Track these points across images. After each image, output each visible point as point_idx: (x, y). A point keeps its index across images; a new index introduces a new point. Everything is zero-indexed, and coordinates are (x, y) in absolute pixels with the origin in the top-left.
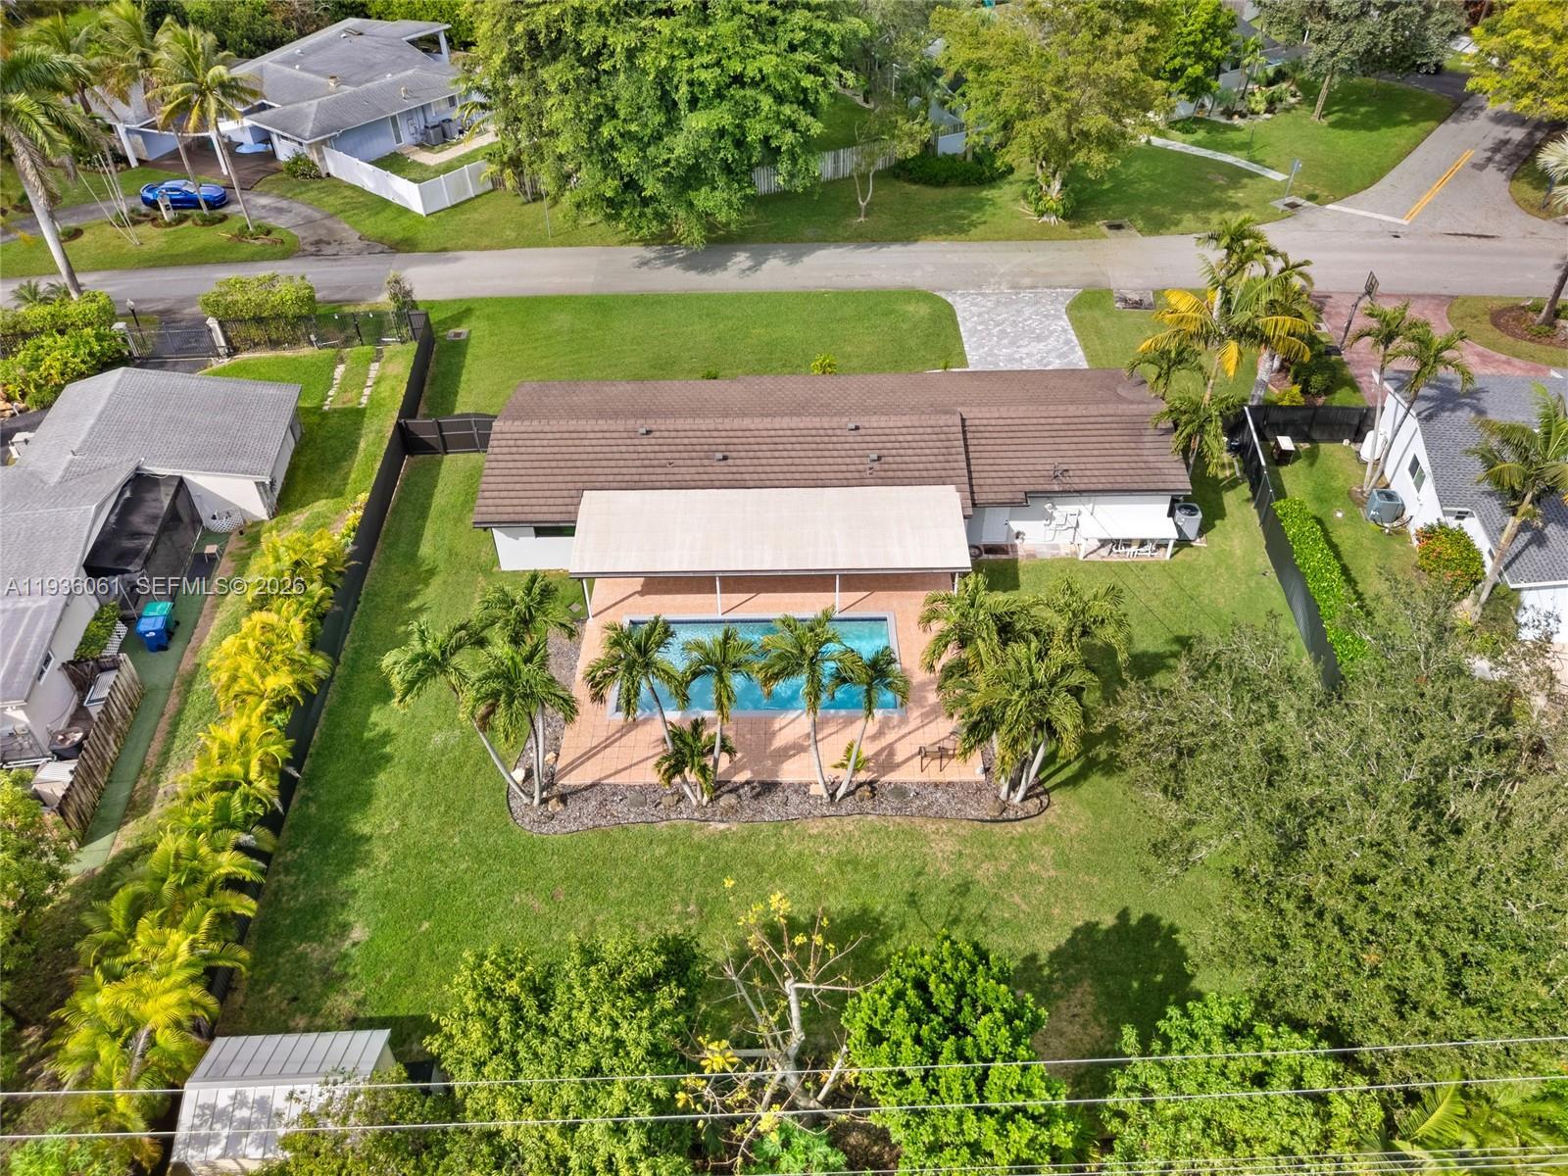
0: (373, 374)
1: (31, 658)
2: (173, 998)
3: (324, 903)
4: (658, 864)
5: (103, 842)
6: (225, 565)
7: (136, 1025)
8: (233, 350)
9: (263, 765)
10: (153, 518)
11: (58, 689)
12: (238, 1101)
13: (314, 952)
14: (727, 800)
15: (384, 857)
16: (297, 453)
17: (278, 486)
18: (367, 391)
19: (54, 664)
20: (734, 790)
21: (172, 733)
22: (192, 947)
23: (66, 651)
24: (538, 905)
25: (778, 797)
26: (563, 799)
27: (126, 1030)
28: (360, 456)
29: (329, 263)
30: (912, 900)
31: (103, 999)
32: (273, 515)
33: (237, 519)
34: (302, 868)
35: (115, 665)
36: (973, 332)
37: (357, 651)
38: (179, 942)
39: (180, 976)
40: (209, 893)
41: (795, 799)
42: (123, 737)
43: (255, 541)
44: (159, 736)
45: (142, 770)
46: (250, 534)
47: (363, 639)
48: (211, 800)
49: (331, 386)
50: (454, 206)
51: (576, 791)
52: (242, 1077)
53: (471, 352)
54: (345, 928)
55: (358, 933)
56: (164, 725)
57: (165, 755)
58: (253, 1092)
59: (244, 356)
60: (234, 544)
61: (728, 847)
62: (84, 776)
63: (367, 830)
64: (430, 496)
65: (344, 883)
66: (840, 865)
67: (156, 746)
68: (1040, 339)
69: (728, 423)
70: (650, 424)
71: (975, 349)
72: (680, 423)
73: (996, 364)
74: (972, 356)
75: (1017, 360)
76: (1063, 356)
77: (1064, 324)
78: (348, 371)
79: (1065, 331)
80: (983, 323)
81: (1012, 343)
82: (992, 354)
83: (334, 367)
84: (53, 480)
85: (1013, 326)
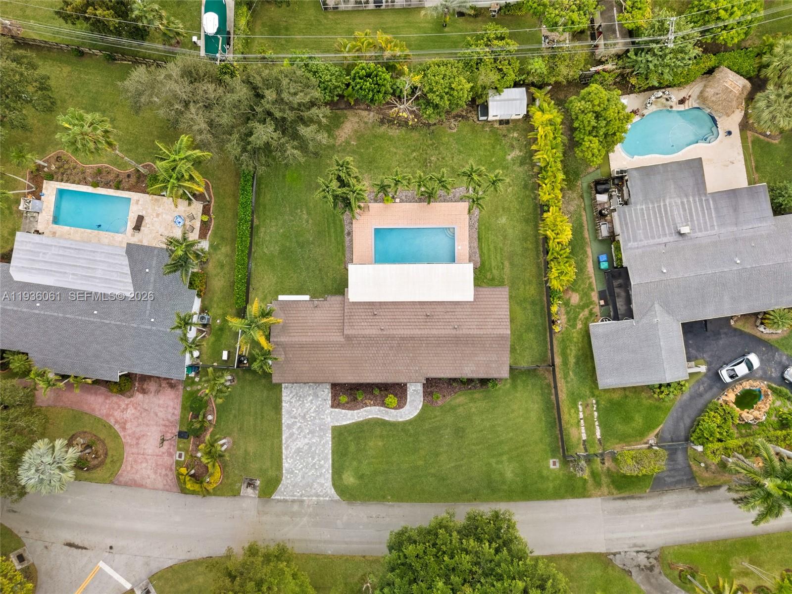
0: (583, 430)
18: (581, 415)
32: (588, 327)
49: (599, 417)
68: (299, 450)
69: (426, 332)
70: (454, 332)
71: (327, 442)
72: (443, 332)
73: (320, 429)
74: (329, 436)
75: (312, 432)
76: (292, 435)
77: (285, 465)
78: (594, 434)
79: (287, 458)
80: (321, 467)
81: (310, 447)
82: (321, 437)
83: (602, 435)
84: (657, 306)
85: (308, 464)
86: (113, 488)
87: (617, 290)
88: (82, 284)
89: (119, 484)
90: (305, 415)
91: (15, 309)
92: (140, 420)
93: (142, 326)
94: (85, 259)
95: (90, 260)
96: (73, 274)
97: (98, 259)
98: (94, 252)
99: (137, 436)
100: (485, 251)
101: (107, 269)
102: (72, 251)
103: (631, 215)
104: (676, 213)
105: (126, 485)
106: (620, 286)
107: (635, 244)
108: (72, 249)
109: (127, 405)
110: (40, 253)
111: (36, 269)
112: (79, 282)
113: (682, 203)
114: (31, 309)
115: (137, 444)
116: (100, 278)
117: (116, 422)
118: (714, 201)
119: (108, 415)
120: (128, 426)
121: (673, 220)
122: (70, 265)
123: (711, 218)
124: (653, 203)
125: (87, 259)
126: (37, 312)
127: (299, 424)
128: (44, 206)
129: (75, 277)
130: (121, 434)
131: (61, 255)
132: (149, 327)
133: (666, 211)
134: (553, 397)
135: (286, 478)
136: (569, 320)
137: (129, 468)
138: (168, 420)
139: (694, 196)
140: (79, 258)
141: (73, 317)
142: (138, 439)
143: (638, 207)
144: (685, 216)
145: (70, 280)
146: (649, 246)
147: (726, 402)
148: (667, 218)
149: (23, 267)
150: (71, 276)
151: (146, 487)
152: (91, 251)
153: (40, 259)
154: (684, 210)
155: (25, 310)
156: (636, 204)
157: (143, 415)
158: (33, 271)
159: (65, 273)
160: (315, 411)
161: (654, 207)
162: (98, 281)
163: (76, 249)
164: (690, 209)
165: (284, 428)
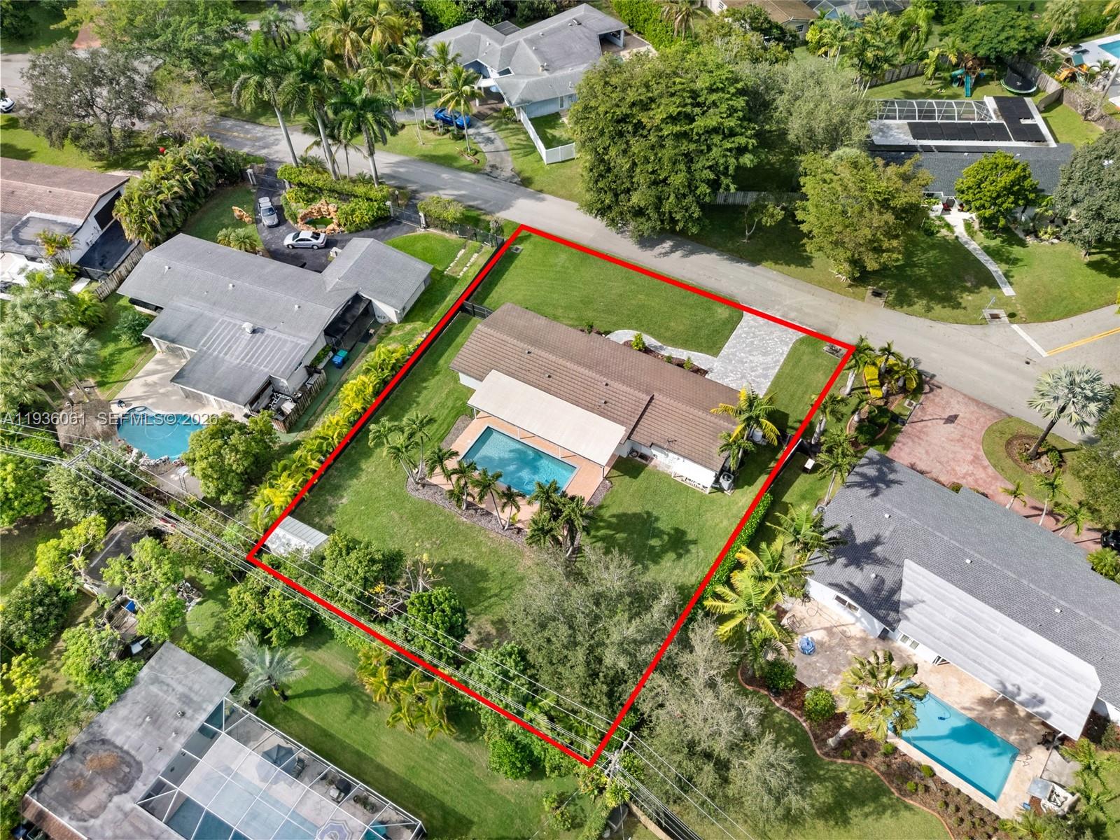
0: (472, 260)
1: (295, 363)
2: (283, 499)
3: (340, 486)
4: (438, 522)
5: (294, 435)
6: (375, 339)
7: (272, 502)
8: (428, 226)
9: (339, 434)
10: (354, 316)
11: (301, 374)
12: (284, 537)
13: (331, 500)
14: (472, 512)
15: (364, 479)
16: (423, 294)
17: (407, 311)
18: (465, 269)
19: (302, 365)
20: (476, 510)
21: (329, 403)
22: (294, 487)
23: (308, 362)
24: (397, 517)
25: (488, 518)
26: (424, 486)
27: (268, 503)
28: (445, 303)
29: (491, 183)
30: (503, 574)
31: (266, 491)
32: (400, 322)
33: (387, 320)
34: (340, 471)
35: (320, 373)
36: (739, 336)
37: (397, 396)
38: (291, 483)
39: (286, 494)
40: (306, 471)
41: (493, 522)
42: (314, 399)
43: (389, 331)
44: (325, 403)
45: (314, 414)
46: (389, 327)
47: (401, 392)
48: (319, 441)
49: (452, 261)
50: (563, 162)
51: (430, 485)
52: (287, 531)
53: (516, 263)
54: (342, 497)
55: (344, 501)
56: (327, 399)
57: (323, 410)
58: (289, 536)
59: (431, 230)
60: (382, 331)
61: (461, 527)
62: (295, 411)
63: (364, 467)
64: (457, 336)
65: (350, 482)
66: (491, 551)
67: (322, 406)
68: (765, 354)
69: (561, 361)
70: (532, 349)
71: (729, 348)
72: (543, 354)
73: (731, 361)
74: (724, 351)
75: (743, 363)
76: (766, 369)
77: (786, 349)
78: (464, 254)
79: (782, 354)
80: (747, 333)
81: (749, 351)
82: (734, 354)
83: (460, 250)
84: (328, 289)
85: (760, 341)
86: (1008, 411)
87: (351, 321)
88: (983, 612)
89: (999, 411)
90: (741, 378)
91: (1098, 622)
92: (951, 456)
93: (905, 515)
94: (969, 644)
95: (960, 638)
96: (993, 632)
97: (946, 633)
98: (951, 646)
99: (961, 443)
100: (445, 426)
101: (937, 614)
102: (986, 664)
103: (280, 367)
104: (240, 349)
105: (991, 408)
106: (346, 323)
107: (300, 341)
108: (985, 667)
109: (964, 478)
110: (1042, 688)
111: (1055, 667)
112: (984, 616)
113: (226, 354)
114: (1072, 611)
115: (963, 436)
116: (952, 606)
117: (985, 468)
118: (198, 342)
119: (996, 478)
120: (970, 458)
121: (247, 345)
122: (994, 646)
123: (216, 330)
124: (251, 367)
125: (964, 640)
126: (1062, 602)
127: (753, 374)
128: (1028, 785)
129: (992, 626)
130: (982, 453)
131: (1007, 667)
132: (895, 510)
133: (247, 355)
134: (479, 289)
135: (791, 339)
136: (414, 335)
137: (982, 420)
138: (913, 441)
139: (211, 354)
140: (977, 649)
141: (1005, 571)
142: (959, 441)
143: (267, 370)
144: (234, 343)
145: (1000, 626)
146: (290, 334)
147: (339, 225)
148: (252, 349)
149: (1076, 680)
150: (998, 630)
151: (965, 395)
152: (955, 649)
153: (1044, 679)
154: (230, 348)
155: (1082, 613)
156: (266, 373)
157: (946, 459)
158: (1057, 665)
159: (1005, 639)
160: (727, 377)
161: (254, 363)
162: (956, 605)
163: (980, 664)
164: (225, 345)
165: (772, 378)
